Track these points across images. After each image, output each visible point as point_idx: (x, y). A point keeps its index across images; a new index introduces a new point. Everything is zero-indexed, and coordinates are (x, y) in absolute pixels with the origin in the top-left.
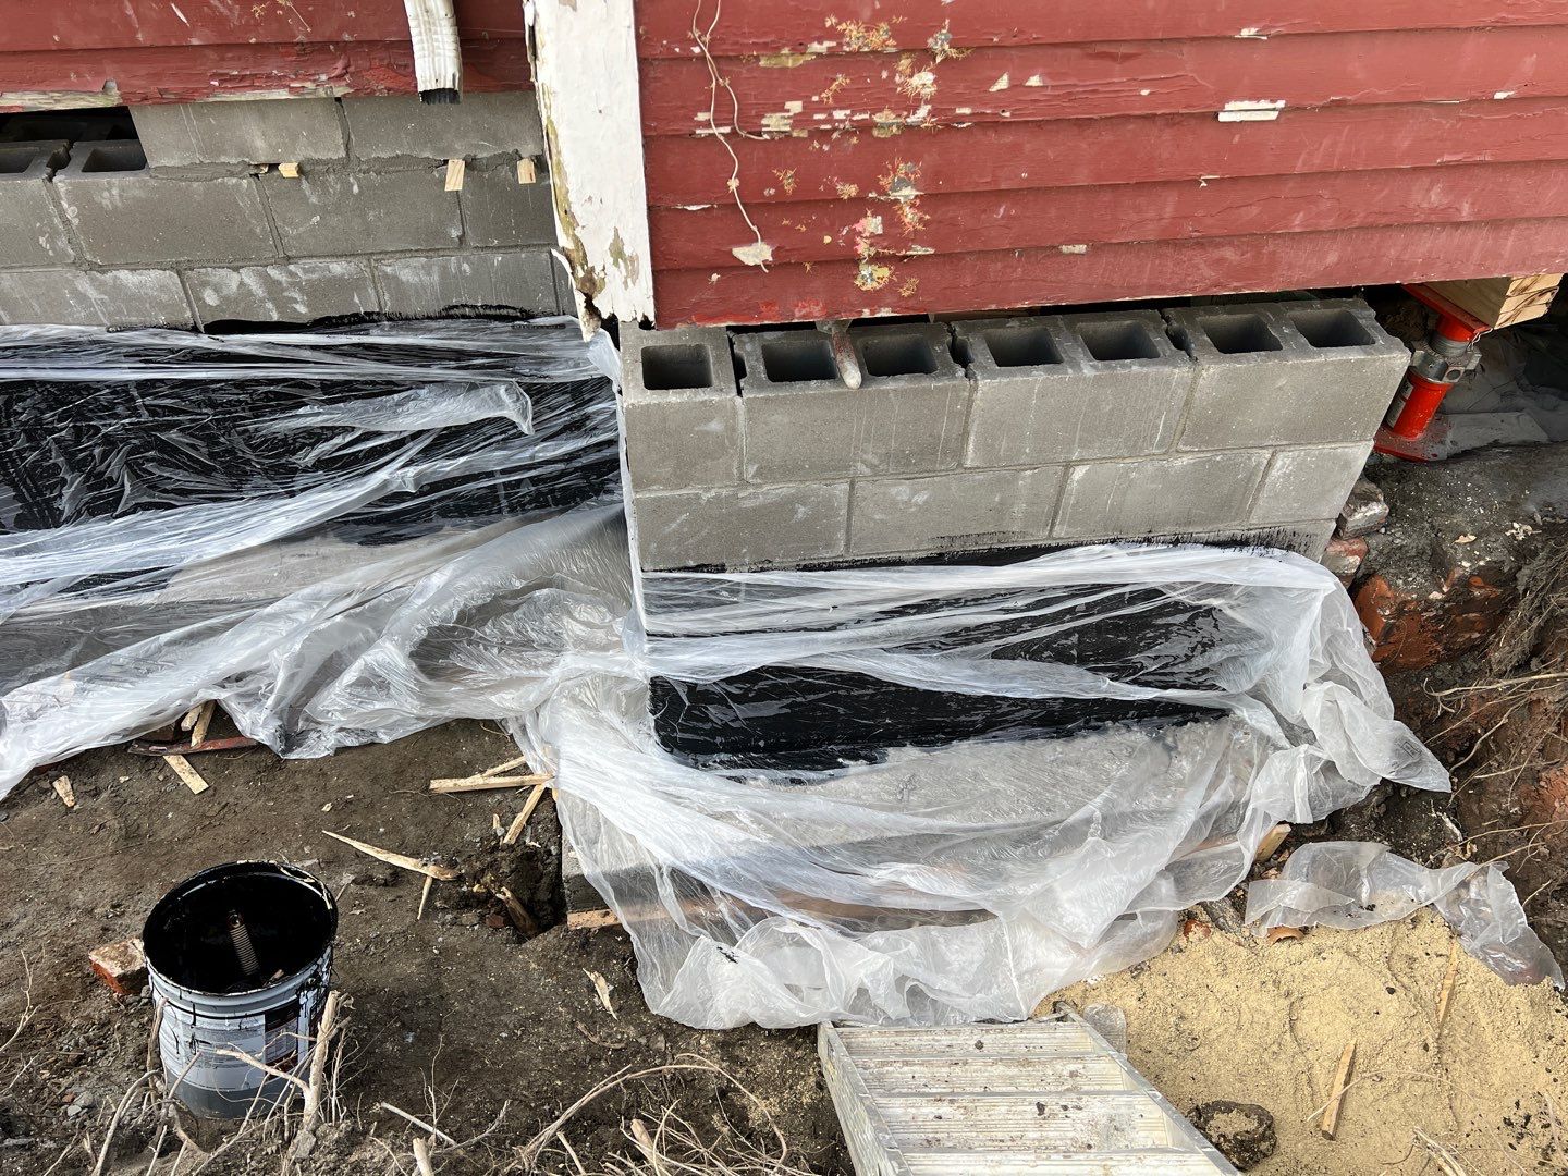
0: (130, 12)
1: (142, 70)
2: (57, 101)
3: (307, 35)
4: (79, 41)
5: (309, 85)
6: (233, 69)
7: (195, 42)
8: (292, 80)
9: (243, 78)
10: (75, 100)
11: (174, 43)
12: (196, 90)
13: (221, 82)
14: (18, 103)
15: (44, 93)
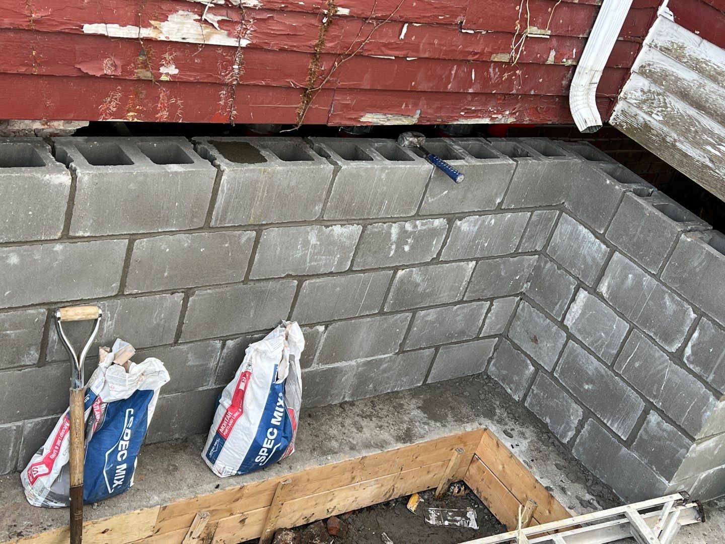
0: (453, 72)
1: (437, 104)
2: (389, 120)
3: (517, 90)
4: (420, 88)
5: (500, 116)
6: (473, 106)
7: (471, 91)
8: (495, 114)
9: (475, 111)
10: (397, 120)
11: (462, 91)
12: (452, 117)
13: (465, 113)
14: (370, 120)
15: (385, 115)
